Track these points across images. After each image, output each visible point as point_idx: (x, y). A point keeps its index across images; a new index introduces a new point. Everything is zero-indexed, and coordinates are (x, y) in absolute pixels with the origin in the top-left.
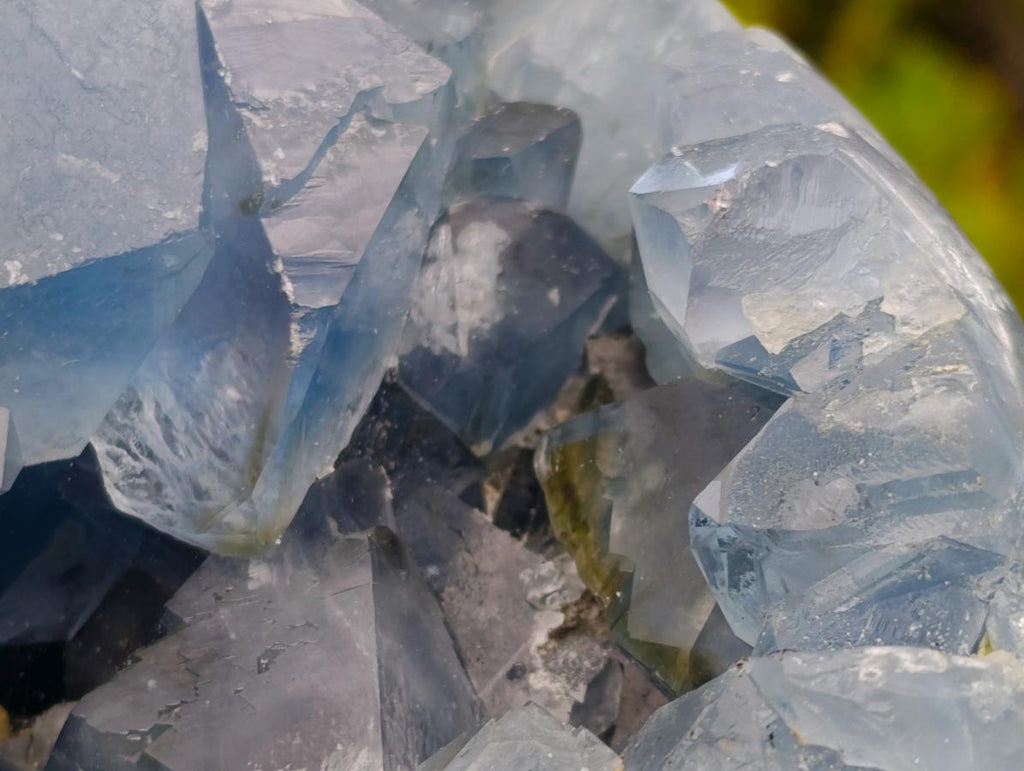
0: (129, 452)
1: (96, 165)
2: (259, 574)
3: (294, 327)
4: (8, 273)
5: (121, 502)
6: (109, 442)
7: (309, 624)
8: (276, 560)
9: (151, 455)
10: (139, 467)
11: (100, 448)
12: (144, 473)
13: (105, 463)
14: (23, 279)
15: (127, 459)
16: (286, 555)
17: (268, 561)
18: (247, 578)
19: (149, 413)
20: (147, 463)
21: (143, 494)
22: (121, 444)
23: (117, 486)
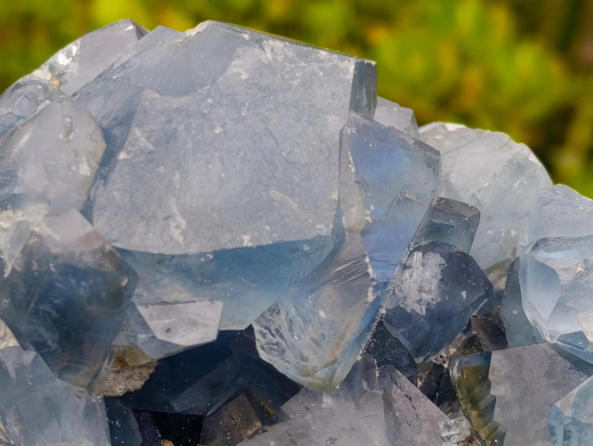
0: (270, 332)
1: (287, 197)
2: (327, 401)
3: (371, 289)
4: (243, 241)
5: (264, 356)
6: (261, 326)
7: (352, 429)
8: (336, 396)
9: (281, 336)
10: (274, 340)
11: (256, 328)
12: (277, 344)
13: (258, 336)
14: (250, 245)
15: (269, 336)
16: (341, 394)
17: (332, 396)
18: (322, 402)
19: (283, 316)
20: (279, 339)
21: (275, 353)
22: (267, 328)
23: (262, 348)
